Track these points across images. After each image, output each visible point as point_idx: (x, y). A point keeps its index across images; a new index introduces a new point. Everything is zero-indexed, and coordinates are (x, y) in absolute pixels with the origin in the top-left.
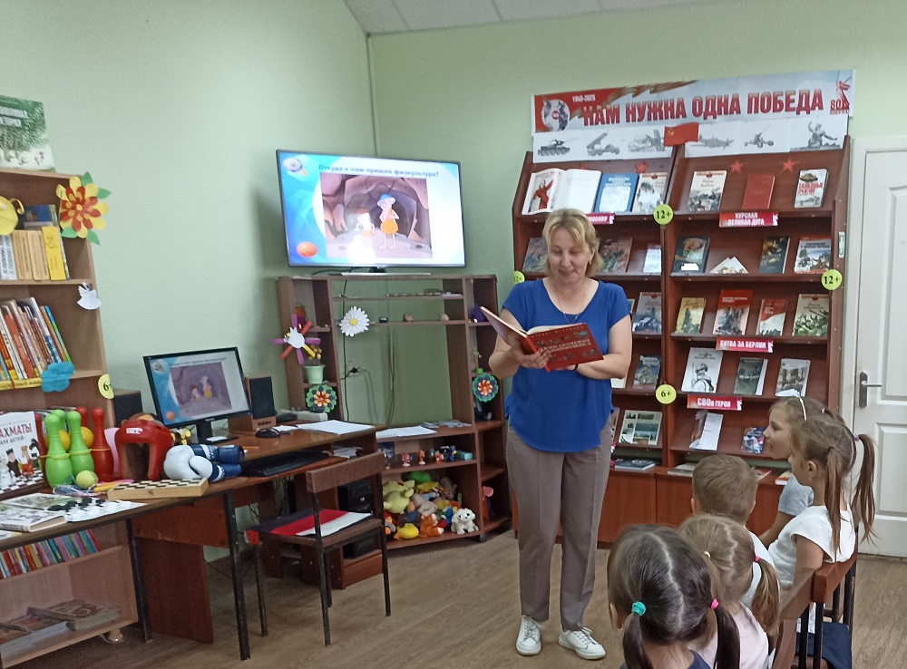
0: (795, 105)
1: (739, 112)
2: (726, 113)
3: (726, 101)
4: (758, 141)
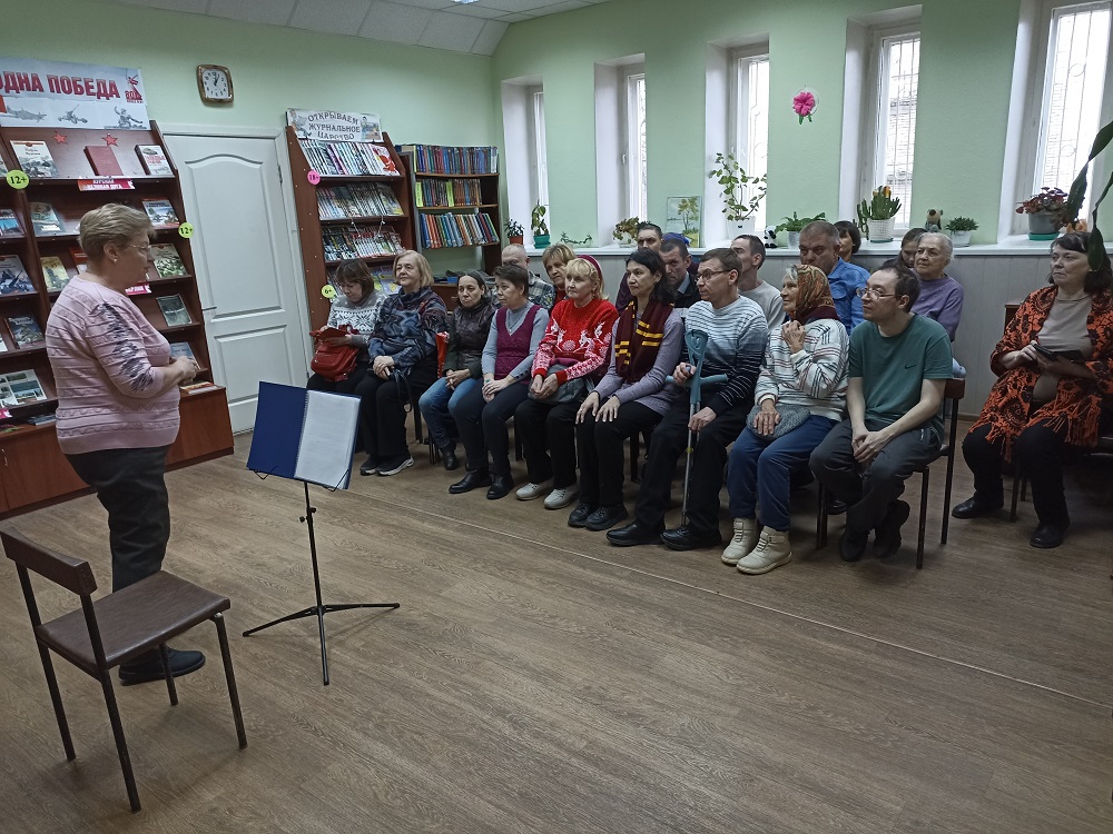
0: (95, 90)
1: (41, 90)
2: (28, 89)
3: (27, 78)
4: (70, 117)
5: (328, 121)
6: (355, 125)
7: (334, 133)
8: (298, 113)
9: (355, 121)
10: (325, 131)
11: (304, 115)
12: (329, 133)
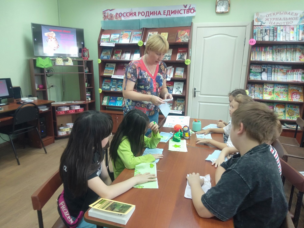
5: (278, 16)
6: (295, 17)
7: (279, 22)
8: (260, 14)
9: (296, 14)
10: (274, 21)
11: (264, 14)
12: (276, 22)
